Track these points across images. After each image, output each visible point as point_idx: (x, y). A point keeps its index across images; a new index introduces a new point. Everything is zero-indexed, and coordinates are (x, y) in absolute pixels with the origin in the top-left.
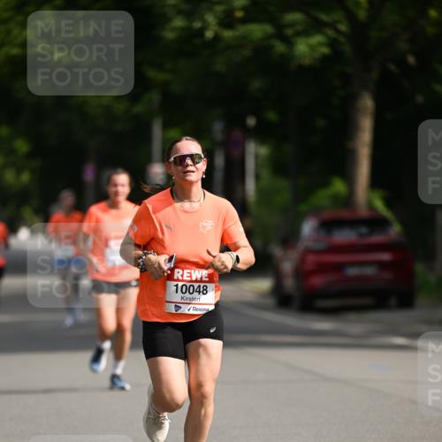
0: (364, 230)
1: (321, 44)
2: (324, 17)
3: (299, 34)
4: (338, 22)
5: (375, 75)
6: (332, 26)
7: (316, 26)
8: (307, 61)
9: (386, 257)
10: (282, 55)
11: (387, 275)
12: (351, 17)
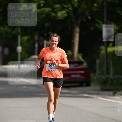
0: (76, 65)
1: (65, 13)
2: (65, 6)
3: (58, 11)
4: (69, 7)
5: (79, 22)
6: (68, 8)
7: (63, 8)
8: (61, 18)
9: (83, 72)
10: (54, 16)
11: (83, 77)
12: (73, 6)
